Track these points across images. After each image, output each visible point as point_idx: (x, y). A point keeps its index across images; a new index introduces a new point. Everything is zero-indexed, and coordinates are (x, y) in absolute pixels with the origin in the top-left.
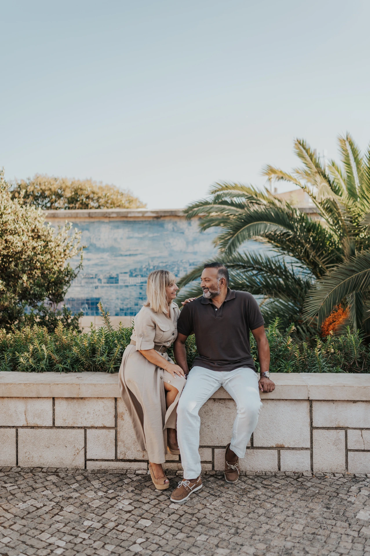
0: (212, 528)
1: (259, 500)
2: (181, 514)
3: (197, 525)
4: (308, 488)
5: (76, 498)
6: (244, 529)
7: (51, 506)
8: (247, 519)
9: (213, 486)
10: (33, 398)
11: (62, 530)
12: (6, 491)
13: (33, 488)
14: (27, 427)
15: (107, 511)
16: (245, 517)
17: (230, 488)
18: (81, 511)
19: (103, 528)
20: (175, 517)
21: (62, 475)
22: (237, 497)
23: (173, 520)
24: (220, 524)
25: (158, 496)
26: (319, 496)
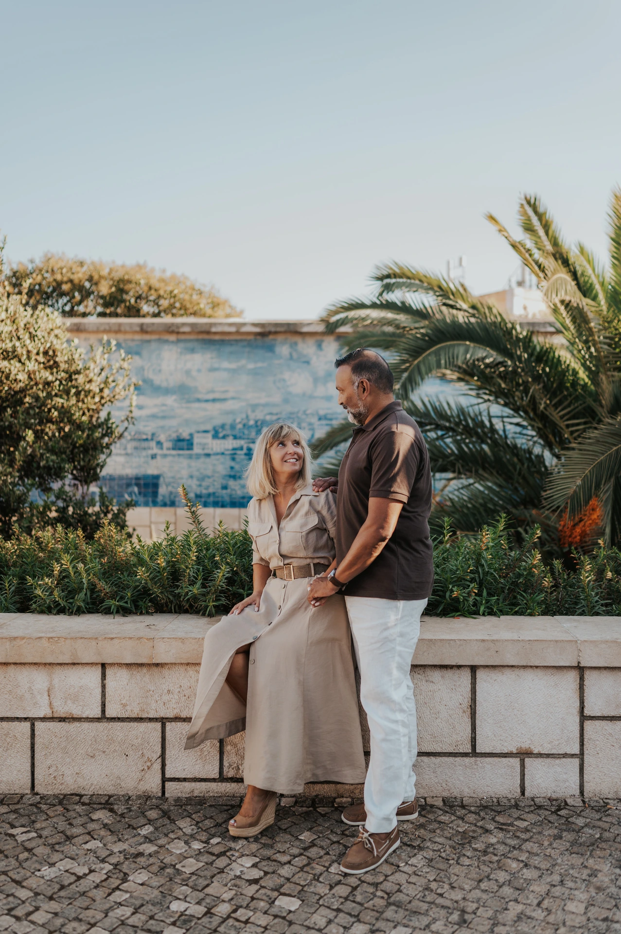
0: (415, 912)
1: (496, 855)
2: (354, 885)
3: (386, 906)
4: (579, 830)
5: (150, 855)
6: (475, 914)
7: (105, 872)
8: (477, 893)
9: (405, 826)
10: (65, 664)
11: (130, 921)
12: (14, 844)
13: (67, 836)
14: (52, 719)
15: (213, 879)
16: (474, 889)
17: (438, 831)
18: (163, 881)
19: (209, 915)
20: (342, 890)
21: (120, 808)
22: (454, 848)
23: (340, 897)
24: (429, 903)
25: (305, 849)
26: (603, 844)
